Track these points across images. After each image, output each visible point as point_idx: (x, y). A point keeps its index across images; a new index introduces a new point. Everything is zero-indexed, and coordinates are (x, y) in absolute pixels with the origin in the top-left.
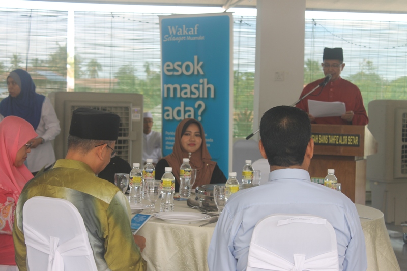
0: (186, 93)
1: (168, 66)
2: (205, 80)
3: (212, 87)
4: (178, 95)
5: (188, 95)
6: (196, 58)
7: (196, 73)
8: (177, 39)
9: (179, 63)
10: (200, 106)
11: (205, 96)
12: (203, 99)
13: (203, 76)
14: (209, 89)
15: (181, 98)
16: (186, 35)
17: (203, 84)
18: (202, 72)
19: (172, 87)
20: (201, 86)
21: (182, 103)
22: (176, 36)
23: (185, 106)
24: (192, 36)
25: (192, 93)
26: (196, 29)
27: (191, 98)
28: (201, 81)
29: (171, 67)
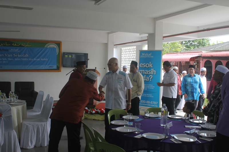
0: (146, 73)
1: (141, 64)
2: (153, 69)
3: (155, 71)
4: (144, 73)
5: (147, 73)
6: (150, 62)
7: (150, 67)
8: (144, 57)
9: (145, 64)
10: (151, 77)
11: (153, 74)
12: (152, 75)
13: (152, 68)
14: (154, 72)
15: (145, 74)
16: (147, 56)
17: (152, 70)
18: (152, 67)
19: (142, 71)
20: (151, 71)
21: (145, 76)
22: (144, 56)
23: (146, 77)
24: (149, 56)
25: (148, 73)
26: (151, 54)
27: (148, 74)
28: (152, 69)
29: (142, 65)
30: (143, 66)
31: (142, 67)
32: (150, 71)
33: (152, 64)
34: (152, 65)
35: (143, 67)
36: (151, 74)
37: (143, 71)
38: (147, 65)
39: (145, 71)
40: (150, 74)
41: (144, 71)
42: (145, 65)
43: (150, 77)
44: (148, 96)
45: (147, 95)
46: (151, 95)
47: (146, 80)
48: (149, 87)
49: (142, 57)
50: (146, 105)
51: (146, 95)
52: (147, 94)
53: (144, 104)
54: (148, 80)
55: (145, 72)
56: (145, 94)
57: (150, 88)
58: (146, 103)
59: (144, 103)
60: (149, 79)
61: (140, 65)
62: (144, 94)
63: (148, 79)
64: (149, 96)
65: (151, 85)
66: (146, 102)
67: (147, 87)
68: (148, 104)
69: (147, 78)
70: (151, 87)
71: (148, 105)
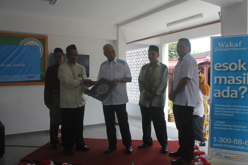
30: (222, 68)
31: (220, 70)
32: (241, 77)
33: (244, 64)
34: (244, 66)
35: (222, 71)
36: (244, 83)
37: (223, 79)
38: (233, 66)
39: (229, 77)
40: (242, 85)
41: (225, 78)
42: (228, 65)
43: (240, 89)
44: (238, 128)
45: (236, 128)
46: (246, 127)
47: (232, 96)
48: (238, 111)
49: (219, 50)
50: (232, 147)
51: (233, 128)
52: (235, 126)
53: (227, 146)
54: (236, 96)
55: (228, 80)
56: (230, 126)
57: (242, 113)
58: (232, 144)
59: (227, 143)
60: (239, 95)
61: (215, 67)
62: (227, 126)
63: (236, 94)
64: (241, 128)
65: (244, 107)
66: (232, 140)
67: (235, 111)
68: (238, 145)
69: (234, 92)
70: (243, 110)
71: (238, 147)
